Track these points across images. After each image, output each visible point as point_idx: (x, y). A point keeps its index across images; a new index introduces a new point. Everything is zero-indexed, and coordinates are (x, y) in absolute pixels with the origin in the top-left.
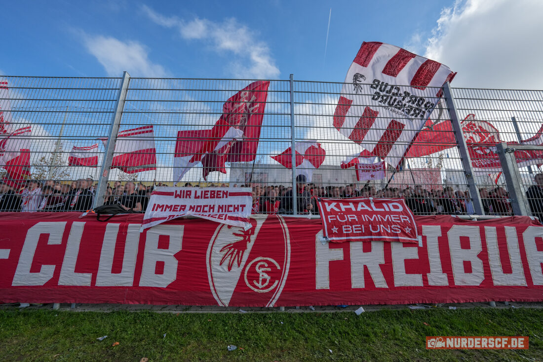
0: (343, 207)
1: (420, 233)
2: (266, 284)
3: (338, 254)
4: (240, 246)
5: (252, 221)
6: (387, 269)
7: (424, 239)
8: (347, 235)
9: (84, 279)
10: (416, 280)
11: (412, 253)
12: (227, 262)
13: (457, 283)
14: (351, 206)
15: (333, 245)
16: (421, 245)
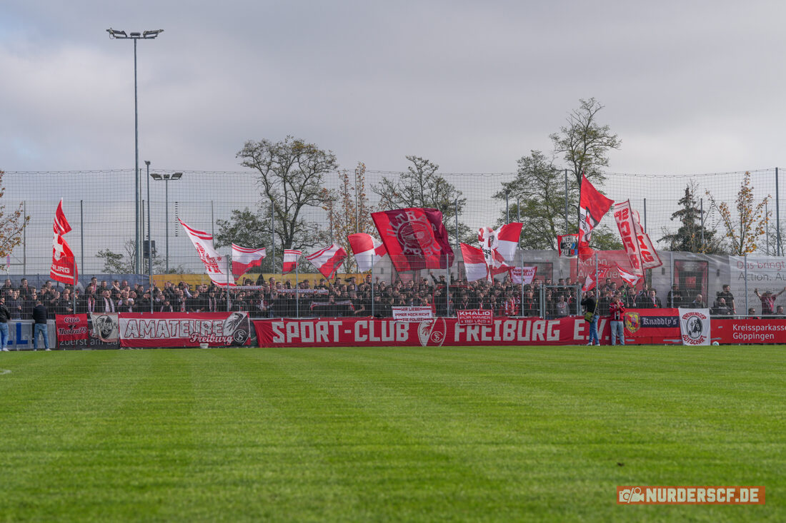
0: (467, 313)
1: (493, 323)
2: (438, 340)
3: (463, 330)
4: (429, 328)
6: (479, 335)
7: (494, 325)
8: (467, 323)
9: (378, 339)
10: (490, 339)
11: (490, 330)
12: (424, 333)
13: (504, 340)
14: (470, 313)
15: (461, 327)
16: (493, 327)
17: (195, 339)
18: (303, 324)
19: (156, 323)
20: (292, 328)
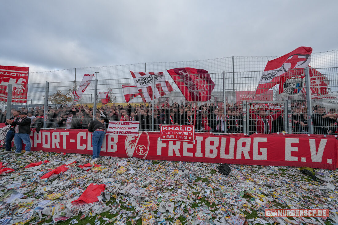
0: (169, 129)
1: (195, 139)
2: (142, 153)
3: (165, 145)
4: (134, 141)
5: (138, 133)
6: (181, 151)
7: (196, 141)
8: (168, 139)
10: (191, 155)
11: (191, 146)
12: (130, 146)
13: (206, 156)
14: (173, 128)
15: (163, 142)
16: (194, 143)
18: (44, 134)
20: (38, 136)
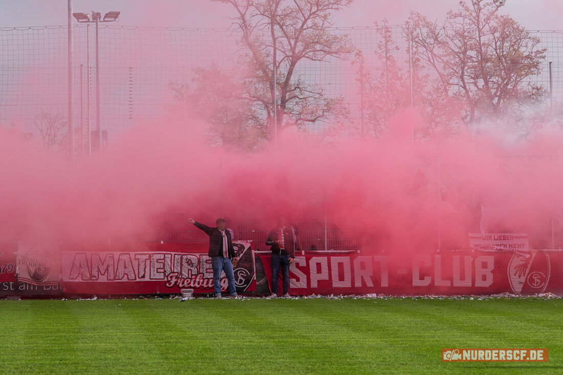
2: (538, 284)
5: (530, 253)
9: (447, 283)
12: (518, 274)
17: (173, 282)
18: (335, 260)
19: (116, 257)
20: (319, 265)
